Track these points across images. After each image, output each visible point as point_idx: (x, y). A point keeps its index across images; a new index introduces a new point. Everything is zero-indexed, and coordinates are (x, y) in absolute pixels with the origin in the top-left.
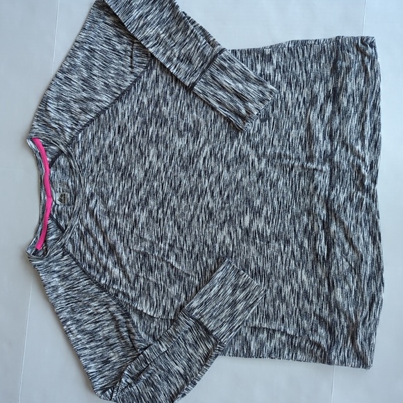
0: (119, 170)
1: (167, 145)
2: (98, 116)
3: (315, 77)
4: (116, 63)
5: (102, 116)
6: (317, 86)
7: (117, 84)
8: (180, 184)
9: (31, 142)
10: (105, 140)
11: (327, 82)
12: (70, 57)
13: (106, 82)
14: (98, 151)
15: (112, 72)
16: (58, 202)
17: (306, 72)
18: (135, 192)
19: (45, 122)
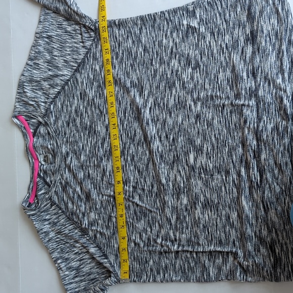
0: (86, 129)
1: (120, 102)
2: (63, 88)
3: (234, 24)
4: (70, 42)
5: (66, 87)
6: (236, 31)
7: (74, 59)
8: (135, 134)
9: (16, 120)
10: (71, 107)
11: (244, 27)
12: (34, 46)
13: (65, 59)
14: (67, 117)
15: (68, 50)
16: (43, 163)
17: (226, 21)
18: (100, 145)
19: (24, 101)
